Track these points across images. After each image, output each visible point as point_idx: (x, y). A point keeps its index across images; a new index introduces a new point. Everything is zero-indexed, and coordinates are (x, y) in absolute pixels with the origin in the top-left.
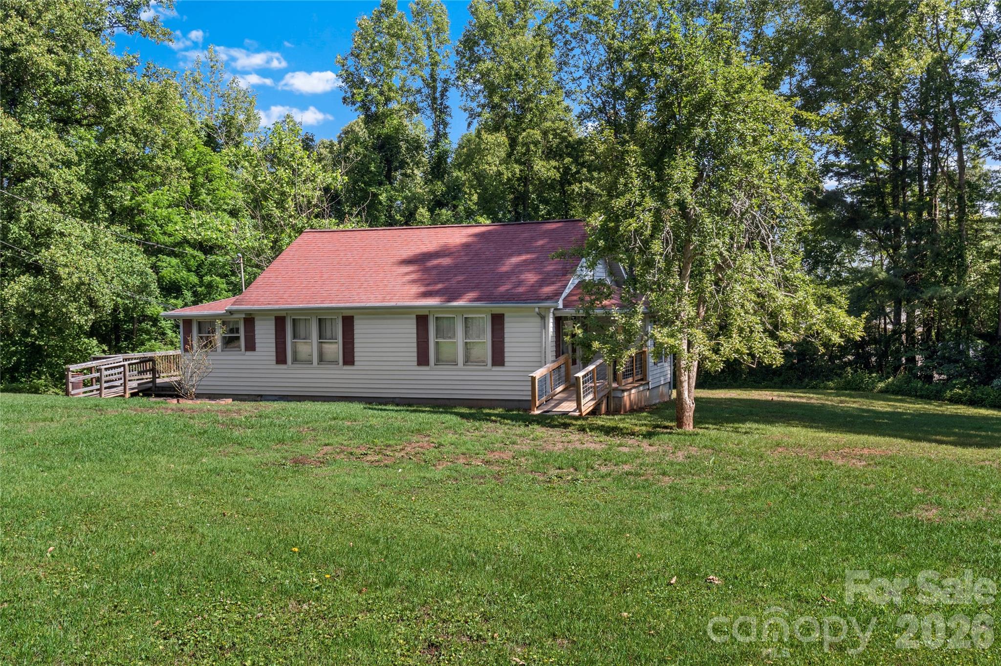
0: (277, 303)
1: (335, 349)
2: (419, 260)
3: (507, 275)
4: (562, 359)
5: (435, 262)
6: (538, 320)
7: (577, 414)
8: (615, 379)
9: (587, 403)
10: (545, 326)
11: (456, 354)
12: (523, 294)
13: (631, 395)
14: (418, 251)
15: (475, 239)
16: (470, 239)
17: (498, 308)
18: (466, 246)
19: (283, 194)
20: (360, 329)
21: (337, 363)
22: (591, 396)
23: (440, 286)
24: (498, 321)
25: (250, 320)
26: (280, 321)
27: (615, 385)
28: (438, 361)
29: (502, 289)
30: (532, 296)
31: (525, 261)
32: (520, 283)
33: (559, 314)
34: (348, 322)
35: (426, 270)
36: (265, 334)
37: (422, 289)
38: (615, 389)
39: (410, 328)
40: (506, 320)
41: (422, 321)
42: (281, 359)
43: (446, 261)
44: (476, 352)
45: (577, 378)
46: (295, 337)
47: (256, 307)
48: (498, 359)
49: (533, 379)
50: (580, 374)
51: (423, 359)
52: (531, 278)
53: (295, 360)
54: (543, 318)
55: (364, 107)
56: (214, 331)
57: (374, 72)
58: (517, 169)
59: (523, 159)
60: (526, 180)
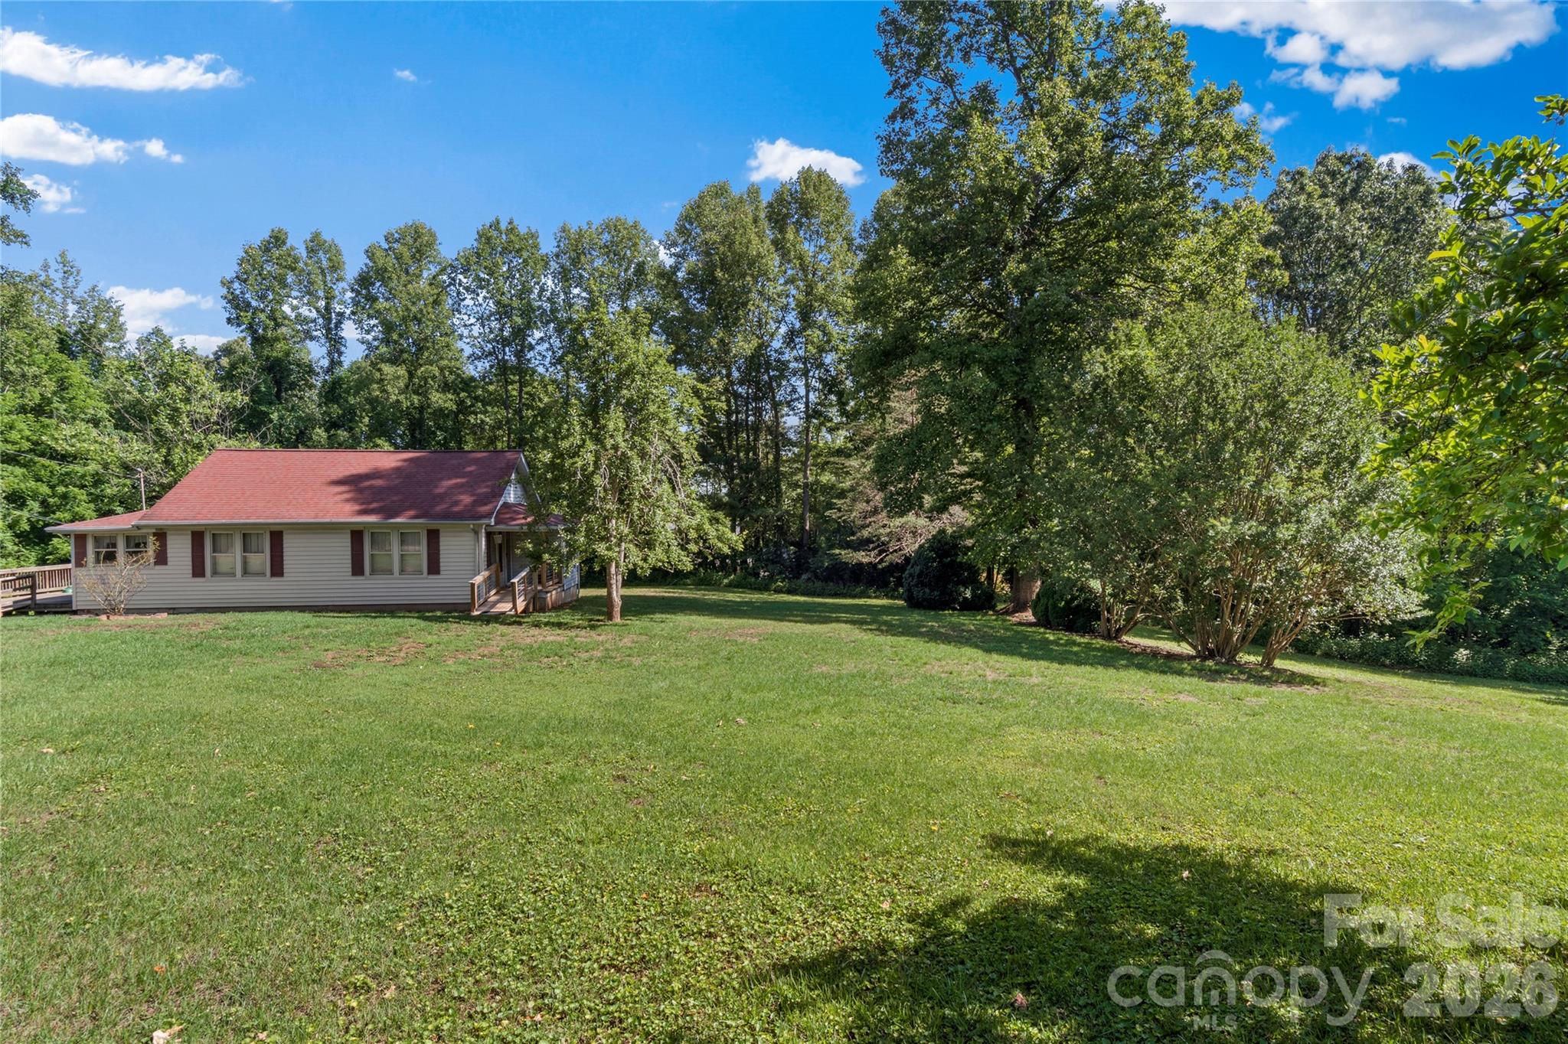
0: (194, 518)
1: (261, 560)
2: (352, 482)
3: (442, 497)
4: (493, 567)
5: (373, 482)
6: (472, 534)
7: (513, 613)
8: (540, 582)
9: (521, 604)
10: (478, 540)
11: (391, 564)
12: (457, 513)
13: (552, 596)
14: (347, 473)
15: (405, 464)
16: (399, 464)
17: (434, 524)
18: (397, 469)
19: (176, 410)
20: (290, 544)
21: (263, 574)
22: (522, 598)
23: (374, 505)
24: (433, 536)
25: (161, 535)
26: (198, 537)
27: (539, 588)
28: (373, 572)
29: (438, 508)
30: (470, 514)
31: (456, 484)
32: (457, 503)
33: (490, 529)
34: (277, 537)
35: (361, 491)
36: (180, 550)
37: (363, 507)
38: (540, 591)
39: (344, 543)
40: (441, 534)
41: (357, 535)
42: (198, 571)
43: (378, 482)
44: (411, 563)
45: (513, 583)
46: (214, 551)
47: (169, 522)
48: (434, 568)
49: (473, 585)
50: (515, 580)
51: (357, 569)
52: (467, 499)
53: (215, 573)
54: (476, 532)
55: (251, 328)
56: (114, 545)
57: (262, 298)
58: (416, 399)
59: (422, 391)
60: (421, 409)
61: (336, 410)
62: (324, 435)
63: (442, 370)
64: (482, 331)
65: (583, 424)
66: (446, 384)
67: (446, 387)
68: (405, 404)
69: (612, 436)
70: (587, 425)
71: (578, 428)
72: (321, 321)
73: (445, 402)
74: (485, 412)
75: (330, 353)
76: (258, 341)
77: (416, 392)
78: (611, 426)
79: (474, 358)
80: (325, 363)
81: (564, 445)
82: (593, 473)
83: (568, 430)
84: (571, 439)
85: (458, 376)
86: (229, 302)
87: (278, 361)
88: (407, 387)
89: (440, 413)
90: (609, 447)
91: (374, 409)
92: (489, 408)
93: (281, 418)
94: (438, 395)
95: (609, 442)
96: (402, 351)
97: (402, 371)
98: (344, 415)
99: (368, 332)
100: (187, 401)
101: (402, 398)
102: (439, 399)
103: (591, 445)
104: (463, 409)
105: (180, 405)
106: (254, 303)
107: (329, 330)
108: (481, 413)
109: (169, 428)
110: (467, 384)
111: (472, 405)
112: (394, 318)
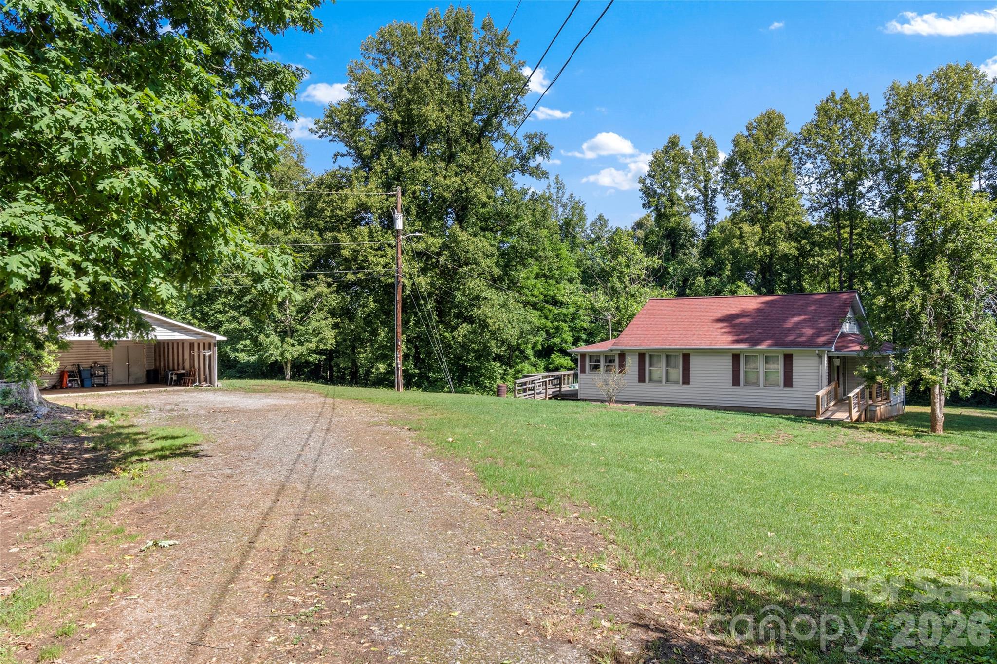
0: (640, 345)
1: (677, 372)
2: (728, 320)
3: (789, 330)
4: (833, 385)
5: (741, 320)
6: (817, 358)
7: (849, 420)
8: (871, 398)
9: (855, 415)
10: (821, 362)
11: (758, 379)
12: (806, 342)
13: (881, 409)
14: (728, 313)
15: (763, 306)
16: (759, 306)
17: (788, 350)
18: (758, 310)
19: (622, 273)
20: (694, 362)
21: (678, 382)
22: (856, 409)
23: (747, 336)
24: (788, 359)
25: (622, 356)
26: (642, 356)
27: (870, 402)
28: (747, 383)
29: (791, 338)
30: (810, 343)
31: (804, 320)
32: (801, 335)
33: (830, 354)
34: (686, 358)
35: (733, 326)
36: (632, 363)
37: (735, 338)
38: (871, 405)
39: (728, 362)
40: (794, 358)
41: (736, 358)
42: (642, 379)
43: (747, 320)
44: (772, 377)
45: (849, 398)
46: (651, 365)
47: (628, 347)
48: (788, 382)
49: (818, 397)
50: (851, 395)
51: (736, 382)
52: (809, 331)
53: (651, 380)
54: (820, 357)
55: (657, 209)
56: (599, 361)
57: (663, 187)
58: (767, 249)
59: (770, 241)
60: (771, 256)
61: (710, 262)
62: (703, 281)
63: (787, 224)
64: (819, 187)
65: (912, 274)
66: (790, 235)
67: (790, 237)
68: (760, 254)
69: (937, 283)
70: (915, 275)
71: (907, 277)
72: (701, 198)
73: (790, 249)
74: (821, 255)
75: (707, 221)
76: (661, 216)
77: (768, 244)
78: (937, 274)
79: (812, 209)
80: (703, 228)
81: (896, 291)
82: (919, 313)
83: (899, 279)
84: (901, 286)
85: (799, 226)
86: (644, 193)
87: (673, 229)
88: (760, 240)
89: (785, 257)
90: (934, 291)
91: (735, 257)
92: (825, 251)
93: (675, 270)
94: (784, 244)
95: (935, 288)
96: (757, 213)
97: (757, 229)
98: (715, 266)
99: (732, 201)
100: (628, 266)
101: (757, 249)
102: (786, 247)
103: (918, 291)
104: (803, 253)
105: (625, 270)
106: (659, 191)
107: (706, 203)
108: (818, 256)
109: (618, 285)
110: (806, 232)
111: (811, 250)
112: (752, 188)
